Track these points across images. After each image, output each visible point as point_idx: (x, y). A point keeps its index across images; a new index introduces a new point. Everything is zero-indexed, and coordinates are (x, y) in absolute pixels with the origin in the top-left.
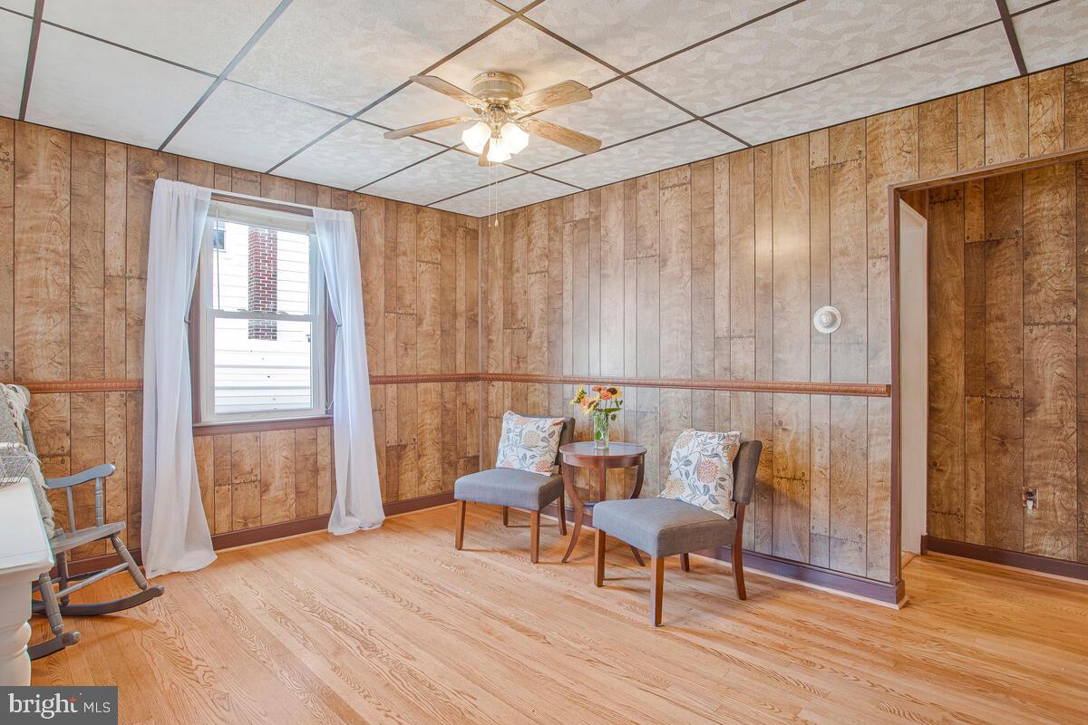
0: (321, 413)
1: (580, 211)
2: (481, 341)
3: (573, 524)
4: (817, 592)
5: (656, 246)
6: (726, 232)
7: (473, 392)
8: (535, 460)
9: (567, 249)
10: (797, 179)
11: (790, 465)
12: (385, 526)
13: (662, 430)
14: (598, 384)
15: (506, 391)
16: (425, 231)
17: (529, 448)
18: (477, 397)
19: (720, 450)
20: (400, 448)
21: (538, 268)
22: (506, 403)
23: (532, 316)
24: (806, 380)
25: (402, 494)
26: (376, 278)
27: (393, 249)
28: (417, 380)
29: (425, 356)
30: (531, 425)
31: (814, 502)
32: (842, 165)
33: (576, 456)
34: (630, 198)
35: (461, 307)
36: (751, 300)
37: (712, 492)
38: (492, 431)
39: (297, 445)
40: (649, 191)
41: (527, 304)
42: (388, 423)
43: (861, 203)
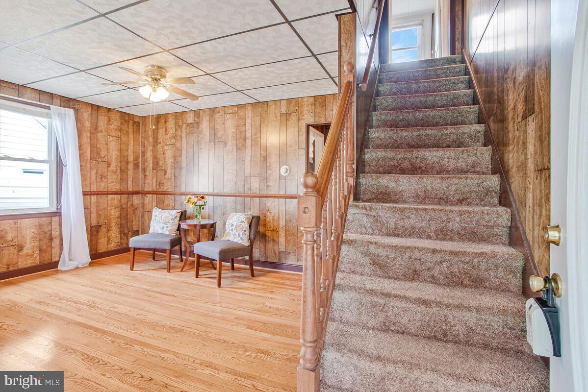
0: (54, 210)
1: (190, 119)
2: (141, 175)
3: (185, 257)
4: (280, 273)
5: (223, 138)
6: (250, 134)
7: (136, 200)
8: (168, 228)
9: (184, 135)
10: (276, 117)
11: (272, 226)
12: (91, 264)
13: (224, 214)
14: (196, 195)
15: (154, 199)
16: (112, 121)
17: (165, 223)
18: (138, 202)
19: (244, 220)
20: (98, 227)
21: (170, 143)
22: (153, 205)
23: (167, 164)
24: (277, 193)
25: (99, 250)
26: (86, 143)
27: (95, 129)
28: (107, 193)
29: (112, 182)
30: (166, 213)
31: (280, 239)
32: (291, 113)
33: (187, 224)
34: (212, 116)
35: (131, 159)
36: (259, 162)
37: (241, 236)
38: (146, 218)
39: (40, 226)
40: (221, 114)
41: (165, 159)
42: (92, 215)
43: (297, 128)
